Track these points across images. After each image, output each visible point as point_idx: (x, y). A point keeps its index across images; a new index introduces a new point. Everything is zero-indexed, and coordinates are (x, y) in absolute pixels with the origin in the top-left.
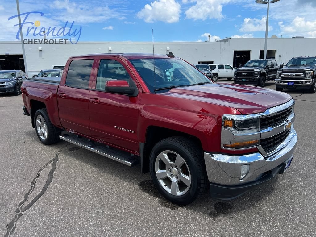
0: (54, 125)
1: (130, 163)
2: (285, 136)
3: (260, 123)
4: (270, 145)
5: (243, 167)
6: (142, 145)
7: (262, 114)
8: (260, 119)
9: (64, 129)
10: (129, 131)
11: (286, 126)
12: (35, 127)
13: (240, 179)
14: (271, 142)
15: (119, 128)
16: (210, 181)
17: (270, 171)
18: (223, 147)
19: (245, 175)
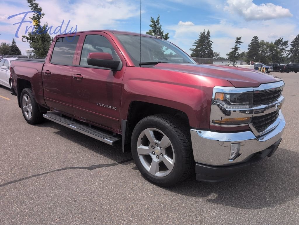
0: (39, 104)
1: (112, 142)
2: (275, 118)
3: (254, 99)
4: (261, 124)
5: (233, 146)
6: (124, 122)
7: (255, 89)
8: (254, 94)
9: (48, 108)
10: (111, 107)
11: (278, 105)
12: (21, 107)
13: (229, 159)
14: (262, 121)
15: (101, 105)
16: (196, 161)
17: (260, 153)
18: (211, 124)
19: (234, 154)
